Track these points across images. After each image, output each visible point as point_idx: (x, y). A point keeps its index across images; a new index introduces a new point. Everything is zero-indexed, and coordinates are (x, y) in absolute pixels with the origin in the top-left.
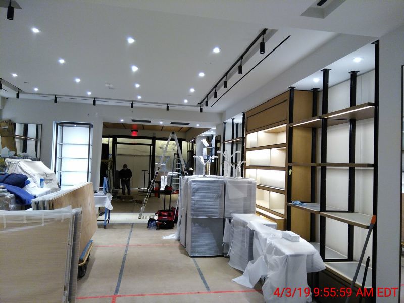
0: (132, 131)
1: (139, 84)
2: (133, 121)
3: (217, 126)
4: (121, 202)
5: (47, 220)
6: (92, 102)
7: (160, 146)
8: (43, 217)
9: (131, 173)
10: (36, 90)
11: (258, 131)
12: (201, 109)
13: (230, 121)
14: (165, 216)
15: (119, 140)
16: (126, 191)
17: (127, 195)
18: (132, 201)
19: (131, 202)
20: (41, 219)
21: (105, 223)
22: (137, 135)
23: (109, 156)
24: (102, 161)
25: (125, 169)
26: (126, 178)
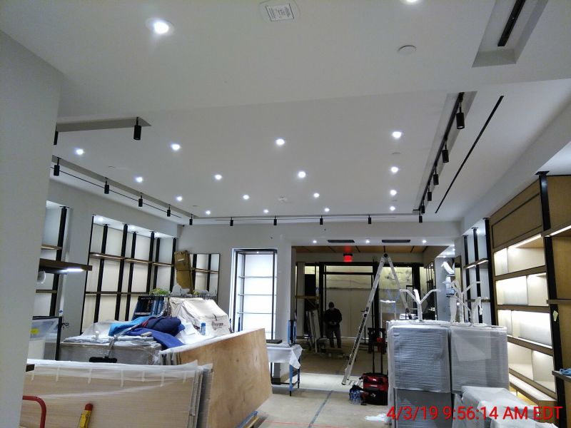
0: (344, 255)
1: (318, 192)
2: (330, 241)
3: (456, 241)
4: (328, 357)
5: (167, 379)
6: (273, 222)
7: (387, 274)
8: (163, 375)
9: (341, 315)
10: (208, 213)
11: (507, 247)
12: (421, 218)
13: (470, 232)
14: (374, 383)
15: (329, 268)
16: (335, 341)
17: (336, 347)
18: (341, 356)
19: (340, 359)
20: (160, 378)
21: (291, 387)
22: (350, 261)
23: (317, 291)
24: (306, 297)
25: (333, 309)
26: (333, 322)
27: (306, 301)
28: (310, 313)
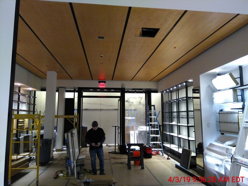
0: (99, 82)
23: (76, 112)
24: (65, 117)
25: (96, 128)
26: (96, 144)
27: (66, 121)
28: (70, 134)
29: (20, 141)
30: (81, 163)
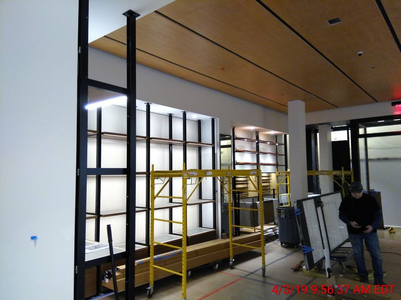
0: (394, 104)
29: (257, 208)
30: (342, 255)
